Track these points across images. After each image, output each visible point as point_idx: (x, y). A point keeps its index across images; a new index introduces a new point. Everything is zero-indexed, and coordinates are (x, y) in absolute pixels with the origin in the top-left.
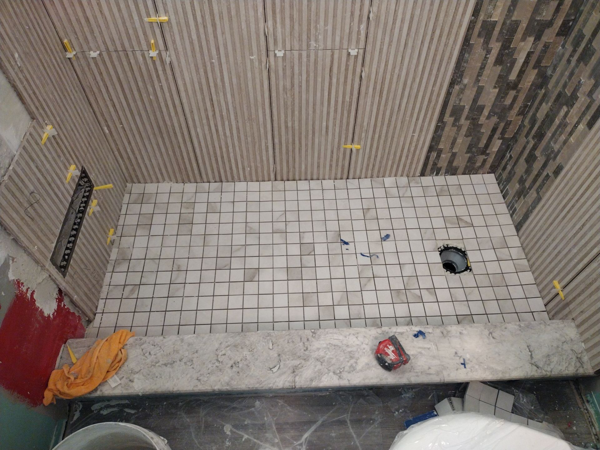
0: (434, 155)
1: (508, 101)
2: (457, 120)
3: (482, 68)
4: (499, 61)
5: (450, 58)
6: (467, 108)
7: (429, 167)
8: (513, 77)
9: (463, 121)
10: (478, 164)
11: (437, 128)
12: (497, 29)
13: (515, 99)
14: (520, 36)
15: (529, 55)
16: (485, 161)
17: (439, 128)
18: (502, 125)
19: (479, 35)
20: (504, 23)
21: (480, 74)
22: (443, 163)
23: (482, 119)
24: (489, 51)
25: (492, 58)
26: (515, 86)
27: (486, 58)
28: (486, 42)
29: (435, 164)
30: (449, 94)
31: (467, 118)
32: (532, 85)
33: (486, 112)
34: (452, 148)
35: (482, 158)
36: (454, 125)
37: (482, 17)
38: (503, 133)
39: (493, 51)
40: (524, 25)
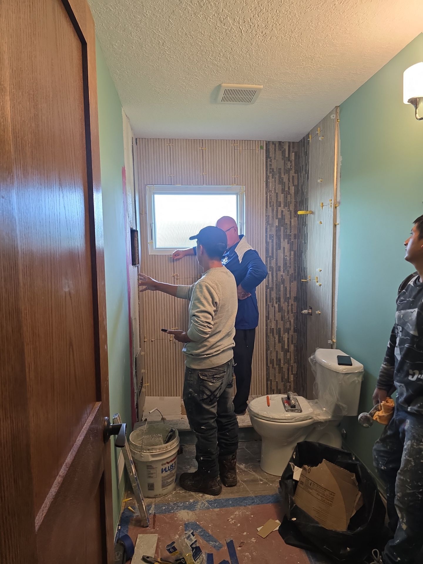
0: (269, 382)
1: (288, 357)
2: (273, 365)
3: (275, 344)
4: (279, 342)
5: (263, 340)
6: (275, 360)
7: (269, 389)
8: (286, 347)
9: (275, 366)
10: (288, 388)
11: (267, 369)
12: (275, 330)
13: (290, 355)
14: (283, 333)
15: (288, 338)
16: (290, 386)
17: (268, 369)
18: (290, 368)
19: (270, 333)
20: (276, 329)
21: (275, 347)
22: (274, 387)
23: (282, 365)
24: (275, 339)
25: (277, 341)
26: (288, 350)
27: (275, 341)
28: (273, 335)
29: (271, 388)
30: (267, 354)
31: (277, 365)
32: (294, 350)
33: (282, 362)
34: (275, 379)
35: (288, 384)
36: (273, 368)
37: (269, 327)
38: (292, 372)
39: (276, 338)
40: (282, 329)
